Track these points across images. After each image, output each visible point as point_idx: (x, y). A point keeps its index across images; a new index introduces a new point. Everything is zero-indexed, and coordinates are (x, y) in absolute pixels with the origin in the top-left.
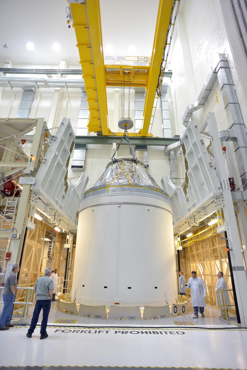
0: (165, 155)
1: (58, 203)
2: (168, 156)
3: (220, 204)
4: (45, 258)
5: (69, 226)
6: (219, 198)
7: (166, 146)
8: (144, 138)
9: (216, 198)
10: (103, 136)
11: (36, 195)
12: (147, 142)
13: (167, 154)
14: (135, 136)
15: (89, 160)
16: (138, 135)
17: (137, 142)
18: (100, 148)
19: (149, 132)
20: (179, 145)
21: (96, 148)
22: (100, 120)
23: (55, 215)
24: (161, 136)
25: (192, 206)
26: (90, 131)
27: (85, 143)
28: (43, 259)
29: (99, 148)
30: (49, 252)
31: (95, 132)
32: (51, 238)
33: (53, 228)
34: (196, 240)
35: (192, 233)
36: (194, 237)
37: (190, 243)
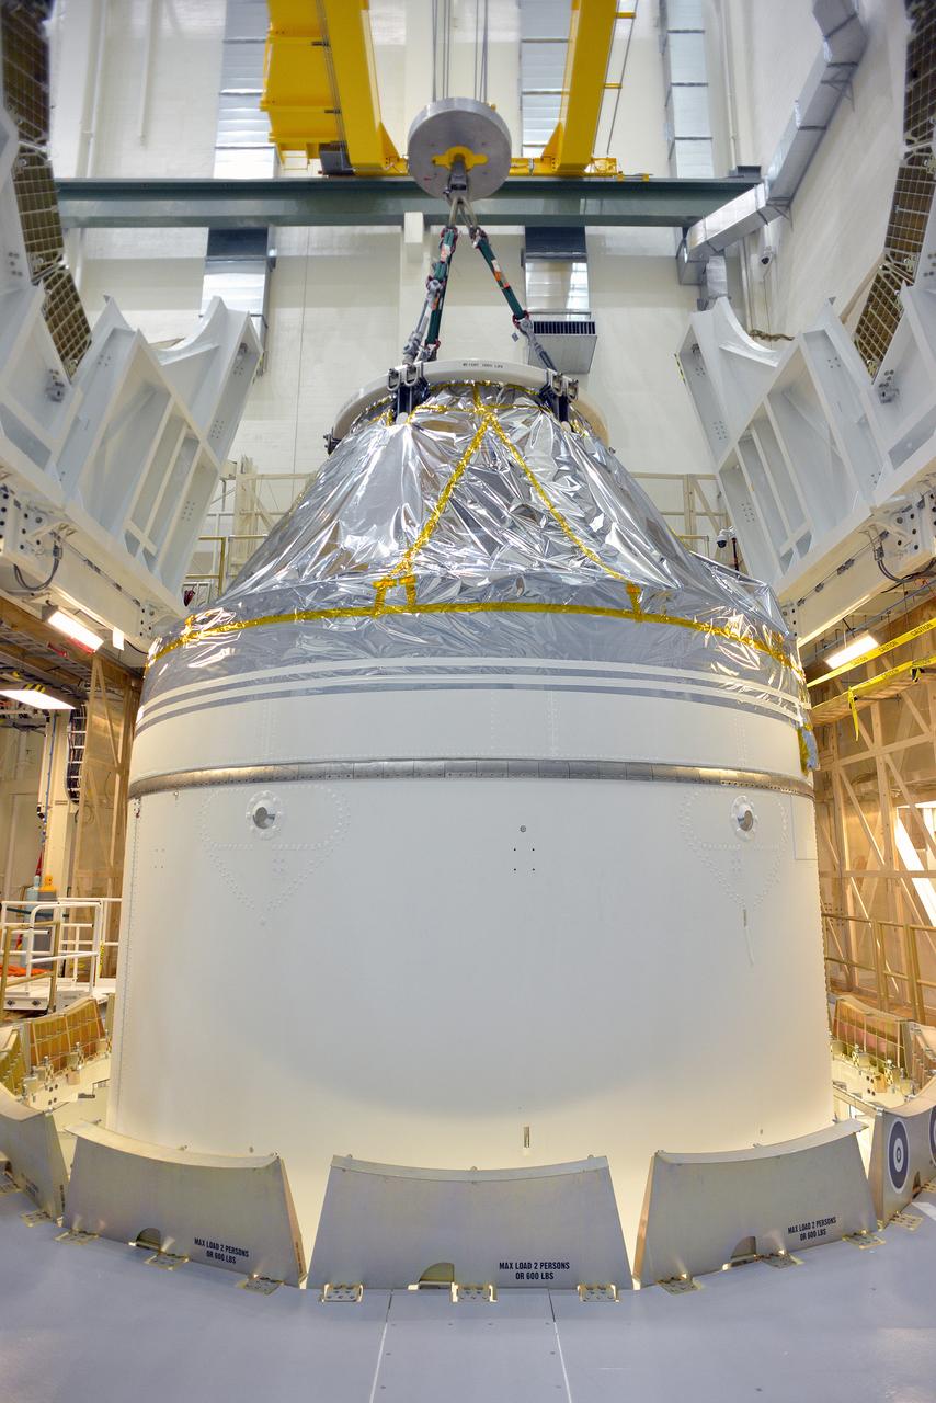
0: (681, 282)
1: (138, 542)
2: (694, 291)
3: (916, 547)
4: (58, 803)
5: (152, 614)
6: (912, 516)
7: (686, 225)
8: (570, 184)
9: (898, 516)
10: (354, 179)
11: (39, 521)
12: (589, 206)
13: (690, 273)
14: (527, 175)
15: (287, 316)
16: (540, 169)
17: (536, 207)
18: (345, 253)
19: (599, 151)
20: (762, 204)
21: (326, 253)
22: (326, 44)
23: (56, 547)
24: (658, 173)
25: (795, 550)
26: (282, 146)
27: (256, 218)
28: (48, 808)
29: (336, 253)
30: (73, 770)
31: (311, 156)
32: (78, 698)
33: (40, 617)
34: (921, 665)
35: (876, 634)
36: (877, 660)
37: (859, 693)
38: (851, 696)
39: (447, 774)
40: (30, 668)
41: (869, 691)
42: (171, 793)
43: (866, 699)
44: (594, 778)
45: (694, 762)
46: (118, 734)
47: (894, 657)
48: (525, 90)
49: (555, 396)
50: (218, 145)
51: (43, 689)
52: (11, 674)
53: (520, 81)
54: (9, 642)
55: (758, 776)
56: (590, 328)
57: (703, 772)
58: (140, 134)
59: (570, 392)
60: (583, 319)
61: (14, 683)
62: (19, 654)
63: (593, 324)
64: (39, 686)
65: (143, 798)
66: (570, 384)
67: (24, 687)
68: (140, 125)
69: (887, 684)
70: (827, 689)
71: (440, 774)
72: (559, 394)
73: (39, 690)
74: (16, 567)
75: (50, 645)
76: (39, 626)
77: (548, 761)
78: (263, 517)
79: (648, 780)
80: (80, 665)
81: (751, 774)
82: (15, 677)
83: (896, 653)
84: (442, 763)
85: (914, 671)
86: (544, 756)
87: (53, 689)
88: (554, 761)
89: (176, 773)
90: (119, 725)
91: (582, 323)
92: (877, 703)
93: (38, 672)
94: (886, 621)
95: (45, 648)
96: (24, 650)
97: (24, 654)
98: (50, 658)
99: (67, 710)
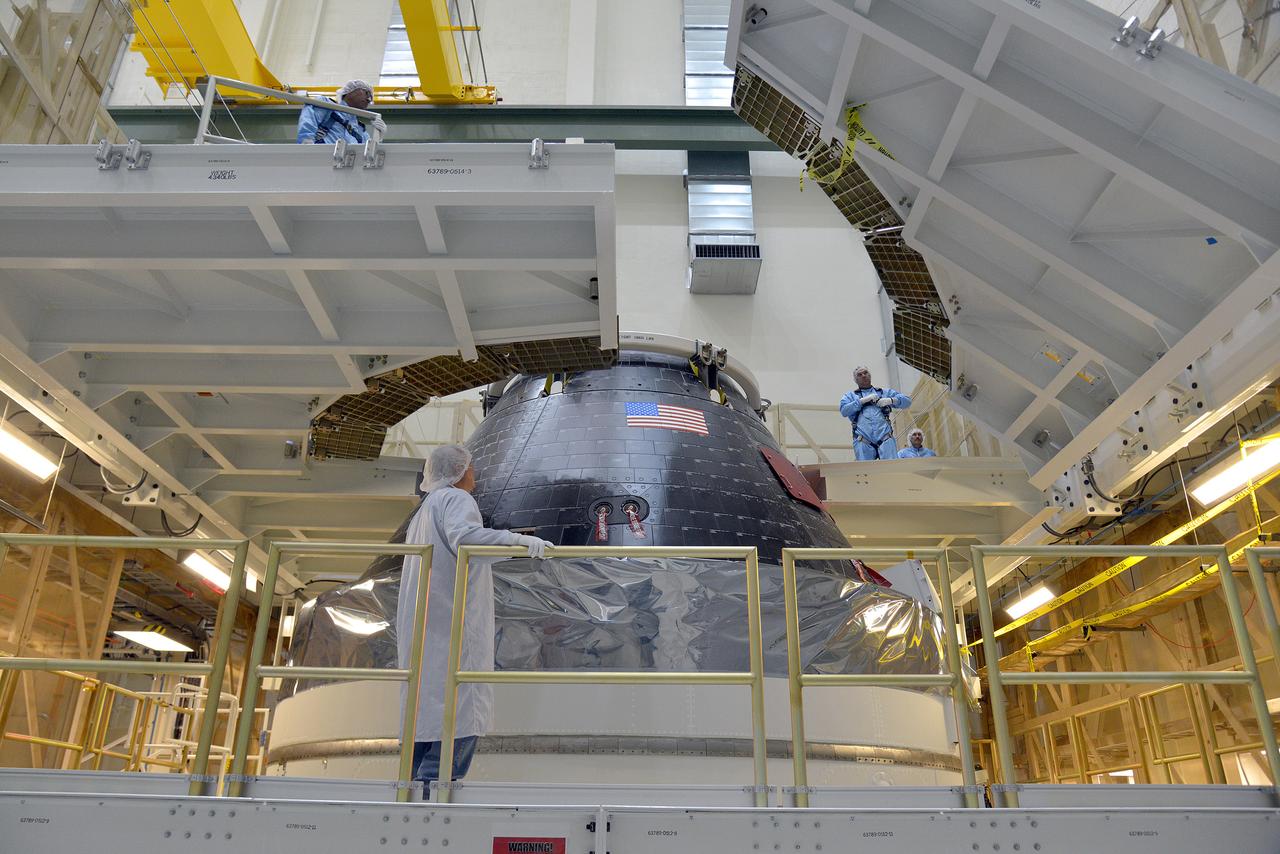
3: (1072, 505)
32: (196, 638)
33: (175, 558)
34: (1092, 622)
35: (1052, 585)
36: (1059, 611)
37: (1038, 648)
38: (1029, 652)
39: (590, 751)
40: (152, 607)
41: (1047, 645)
42: (320, 761)
43: (1045, 655)
44: (730, 755)
45: (830, 739)
46: (238, 679)
47: (1077, 608)
48: (687, 26)
49: (704, 365)
50: (382, 73)
51: (164, 630)
52: (133, 613)
53: (682, 16)
54: (136, 581)
55: (896, 752)
56: (754, 251)
57: (839, 749)
58: (307, 63)
59: (720, 360)
60: (747, 241)
61: (136, 623)
62: (144, 592)
63: (758, 247)
64: (160, 627)
65: (289, 764)
66: (719, 353)
67: (144, 628)
68: (308, 56)
69: (1064, 640)
70: (1013, 640)
71: (585, 750)
72: (709, 363)
73: (160, 632)
74: (163, 512)
75: (178, 585)
76: (171, 564)
77: (685, 739)
78: (407, 445)
79: (782, 757)
80: (205, 605)
81: (889, 750)
82: (137, 617)
83: (1077, 604)
84: (585, 740)
85: (1085, 629)
86: (682, 734)
87: (172, 630)
88: (691, 739)
89: (327, 741)
90: (239, 669)
91: (746, 247)
92: (1061, 659)
93: (158, 611)
94: (1061, 571)
95: (173, 586)
96: (149, 588)
97: (148, 592)
98: (174, 597)
99: (183, 652)
